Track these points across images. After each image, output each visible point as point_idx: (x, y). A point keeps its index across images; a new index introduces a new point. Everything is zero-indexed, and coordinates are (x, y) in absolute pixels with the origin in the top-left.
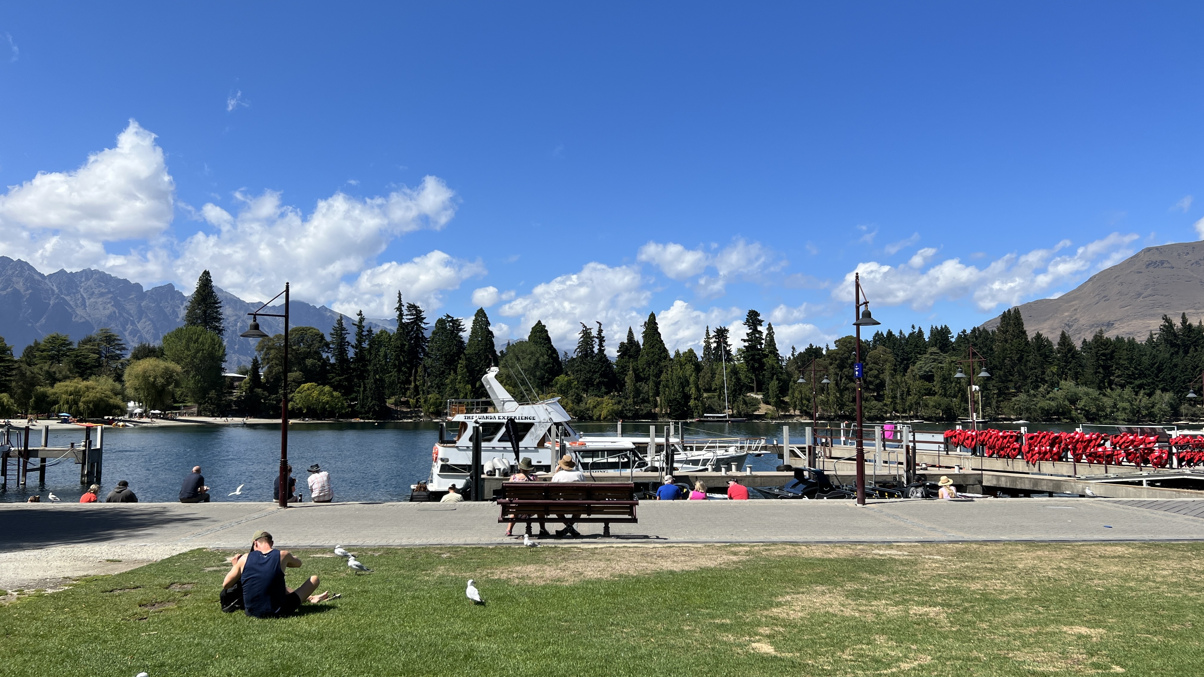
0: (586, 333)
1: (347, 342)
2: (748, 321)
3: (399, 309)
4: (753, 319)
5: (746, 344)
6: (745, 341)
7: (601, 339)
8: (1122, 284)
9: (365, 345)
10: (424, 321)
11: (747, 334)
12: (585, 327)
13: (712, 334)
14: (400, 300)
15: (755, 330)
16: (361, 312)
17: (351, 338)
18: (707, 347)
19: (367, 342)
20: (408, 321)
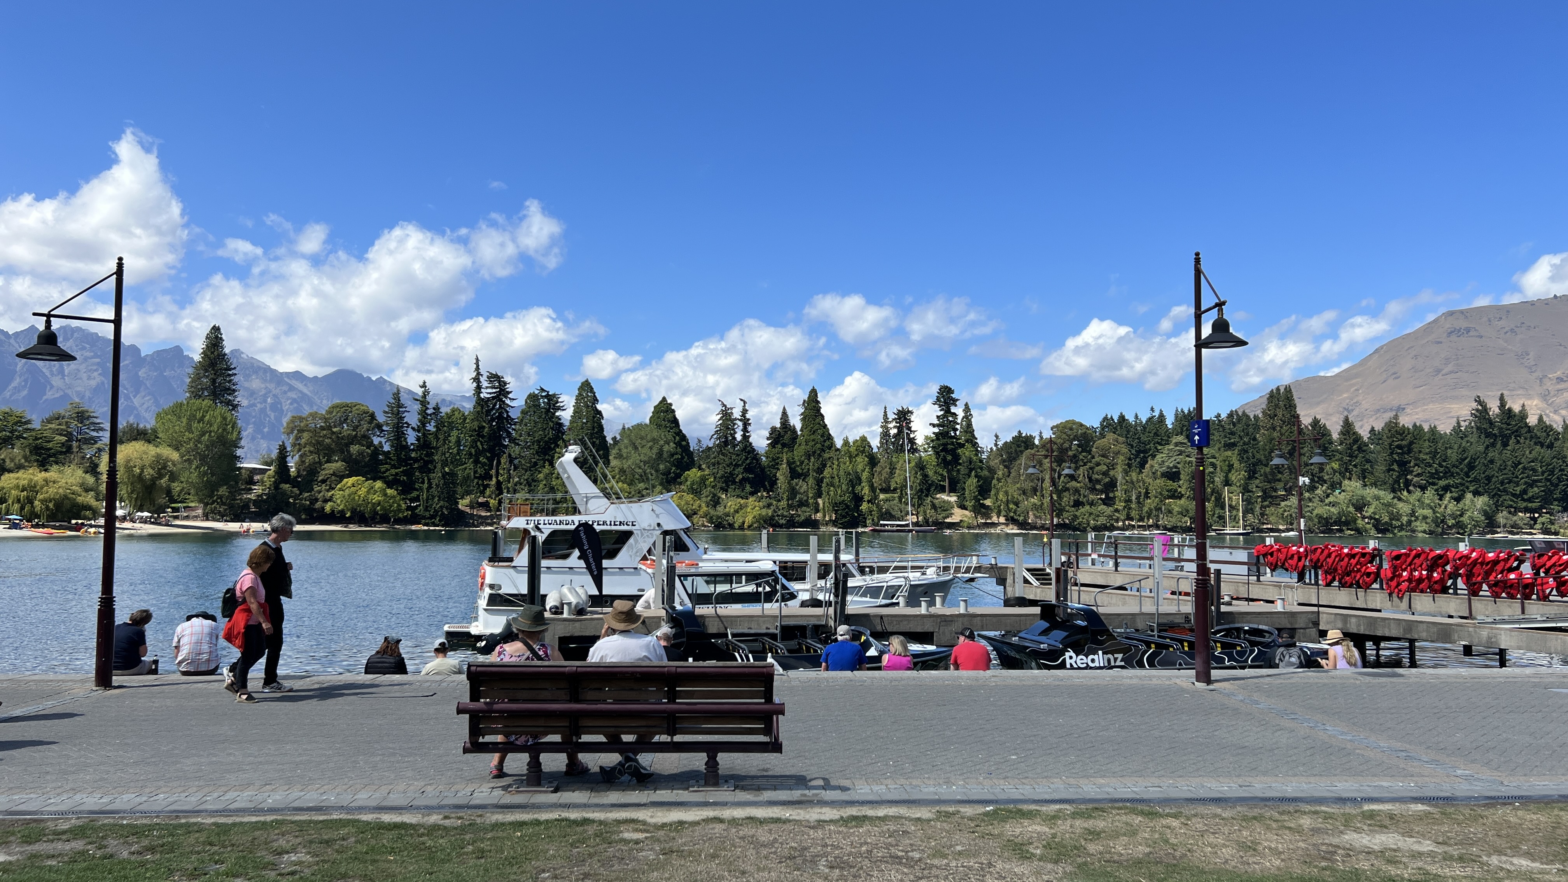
0: (726, 414)
1: (406, 423)
2: (938, 399)
3: (477, 379)
4: (946, 398)
5: (936, 430)
6: (934, 425)
7: (746, 423)
8: (1416, 357)
9: (431, 427)
10: (510, 396)
11: (938, 417)
12: (724, 405)
13: (891, 416)
14: (477, 368)
15: (948, 412)
16: (425, 383)
17: (412, 418)
18: (885, 434)
19: (433, 423)
20: (489, 396)
